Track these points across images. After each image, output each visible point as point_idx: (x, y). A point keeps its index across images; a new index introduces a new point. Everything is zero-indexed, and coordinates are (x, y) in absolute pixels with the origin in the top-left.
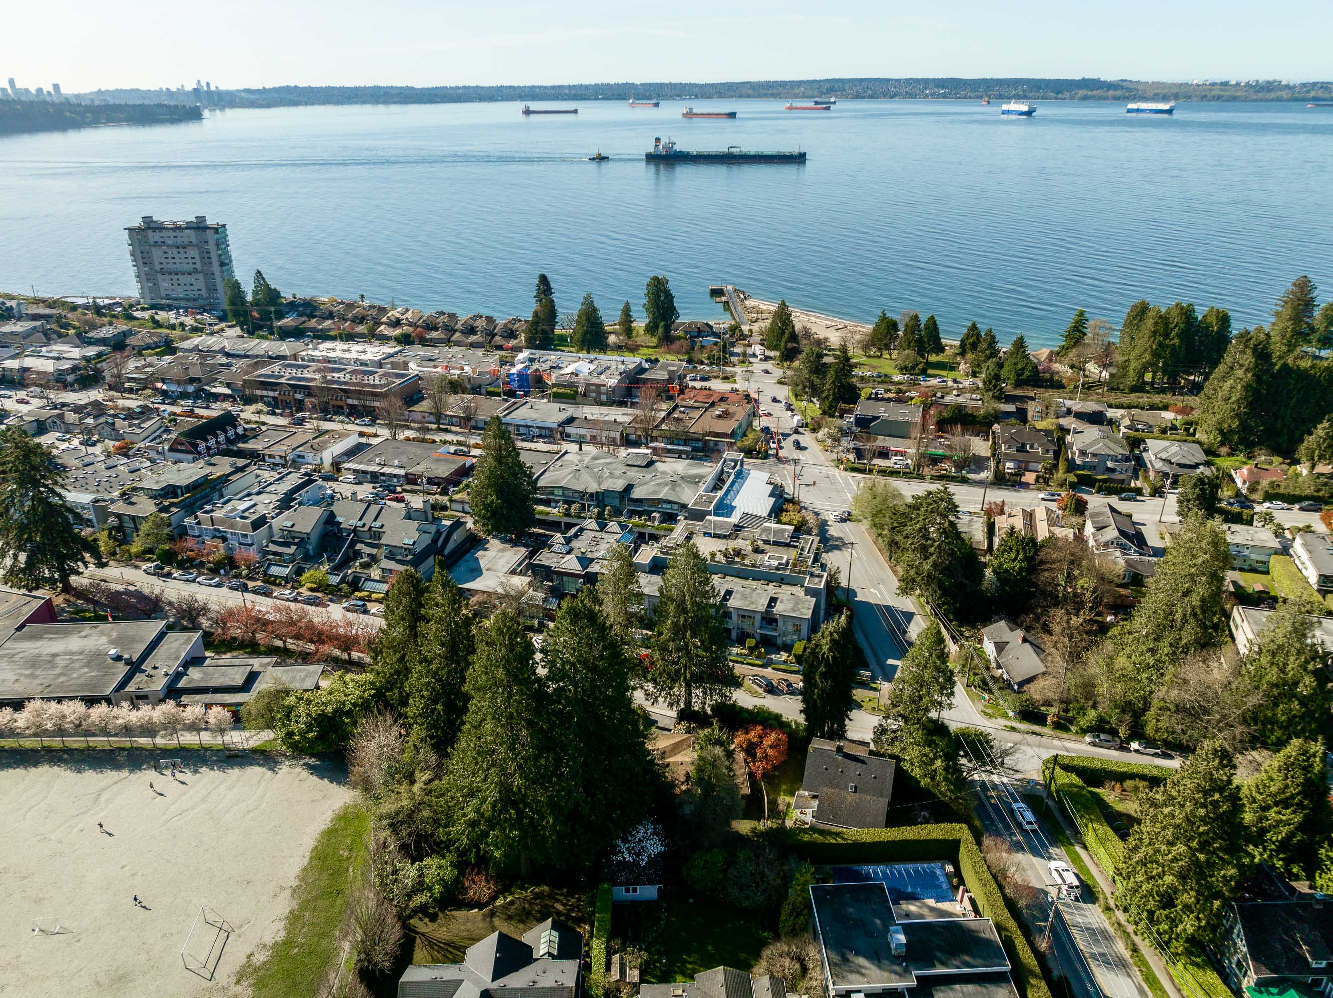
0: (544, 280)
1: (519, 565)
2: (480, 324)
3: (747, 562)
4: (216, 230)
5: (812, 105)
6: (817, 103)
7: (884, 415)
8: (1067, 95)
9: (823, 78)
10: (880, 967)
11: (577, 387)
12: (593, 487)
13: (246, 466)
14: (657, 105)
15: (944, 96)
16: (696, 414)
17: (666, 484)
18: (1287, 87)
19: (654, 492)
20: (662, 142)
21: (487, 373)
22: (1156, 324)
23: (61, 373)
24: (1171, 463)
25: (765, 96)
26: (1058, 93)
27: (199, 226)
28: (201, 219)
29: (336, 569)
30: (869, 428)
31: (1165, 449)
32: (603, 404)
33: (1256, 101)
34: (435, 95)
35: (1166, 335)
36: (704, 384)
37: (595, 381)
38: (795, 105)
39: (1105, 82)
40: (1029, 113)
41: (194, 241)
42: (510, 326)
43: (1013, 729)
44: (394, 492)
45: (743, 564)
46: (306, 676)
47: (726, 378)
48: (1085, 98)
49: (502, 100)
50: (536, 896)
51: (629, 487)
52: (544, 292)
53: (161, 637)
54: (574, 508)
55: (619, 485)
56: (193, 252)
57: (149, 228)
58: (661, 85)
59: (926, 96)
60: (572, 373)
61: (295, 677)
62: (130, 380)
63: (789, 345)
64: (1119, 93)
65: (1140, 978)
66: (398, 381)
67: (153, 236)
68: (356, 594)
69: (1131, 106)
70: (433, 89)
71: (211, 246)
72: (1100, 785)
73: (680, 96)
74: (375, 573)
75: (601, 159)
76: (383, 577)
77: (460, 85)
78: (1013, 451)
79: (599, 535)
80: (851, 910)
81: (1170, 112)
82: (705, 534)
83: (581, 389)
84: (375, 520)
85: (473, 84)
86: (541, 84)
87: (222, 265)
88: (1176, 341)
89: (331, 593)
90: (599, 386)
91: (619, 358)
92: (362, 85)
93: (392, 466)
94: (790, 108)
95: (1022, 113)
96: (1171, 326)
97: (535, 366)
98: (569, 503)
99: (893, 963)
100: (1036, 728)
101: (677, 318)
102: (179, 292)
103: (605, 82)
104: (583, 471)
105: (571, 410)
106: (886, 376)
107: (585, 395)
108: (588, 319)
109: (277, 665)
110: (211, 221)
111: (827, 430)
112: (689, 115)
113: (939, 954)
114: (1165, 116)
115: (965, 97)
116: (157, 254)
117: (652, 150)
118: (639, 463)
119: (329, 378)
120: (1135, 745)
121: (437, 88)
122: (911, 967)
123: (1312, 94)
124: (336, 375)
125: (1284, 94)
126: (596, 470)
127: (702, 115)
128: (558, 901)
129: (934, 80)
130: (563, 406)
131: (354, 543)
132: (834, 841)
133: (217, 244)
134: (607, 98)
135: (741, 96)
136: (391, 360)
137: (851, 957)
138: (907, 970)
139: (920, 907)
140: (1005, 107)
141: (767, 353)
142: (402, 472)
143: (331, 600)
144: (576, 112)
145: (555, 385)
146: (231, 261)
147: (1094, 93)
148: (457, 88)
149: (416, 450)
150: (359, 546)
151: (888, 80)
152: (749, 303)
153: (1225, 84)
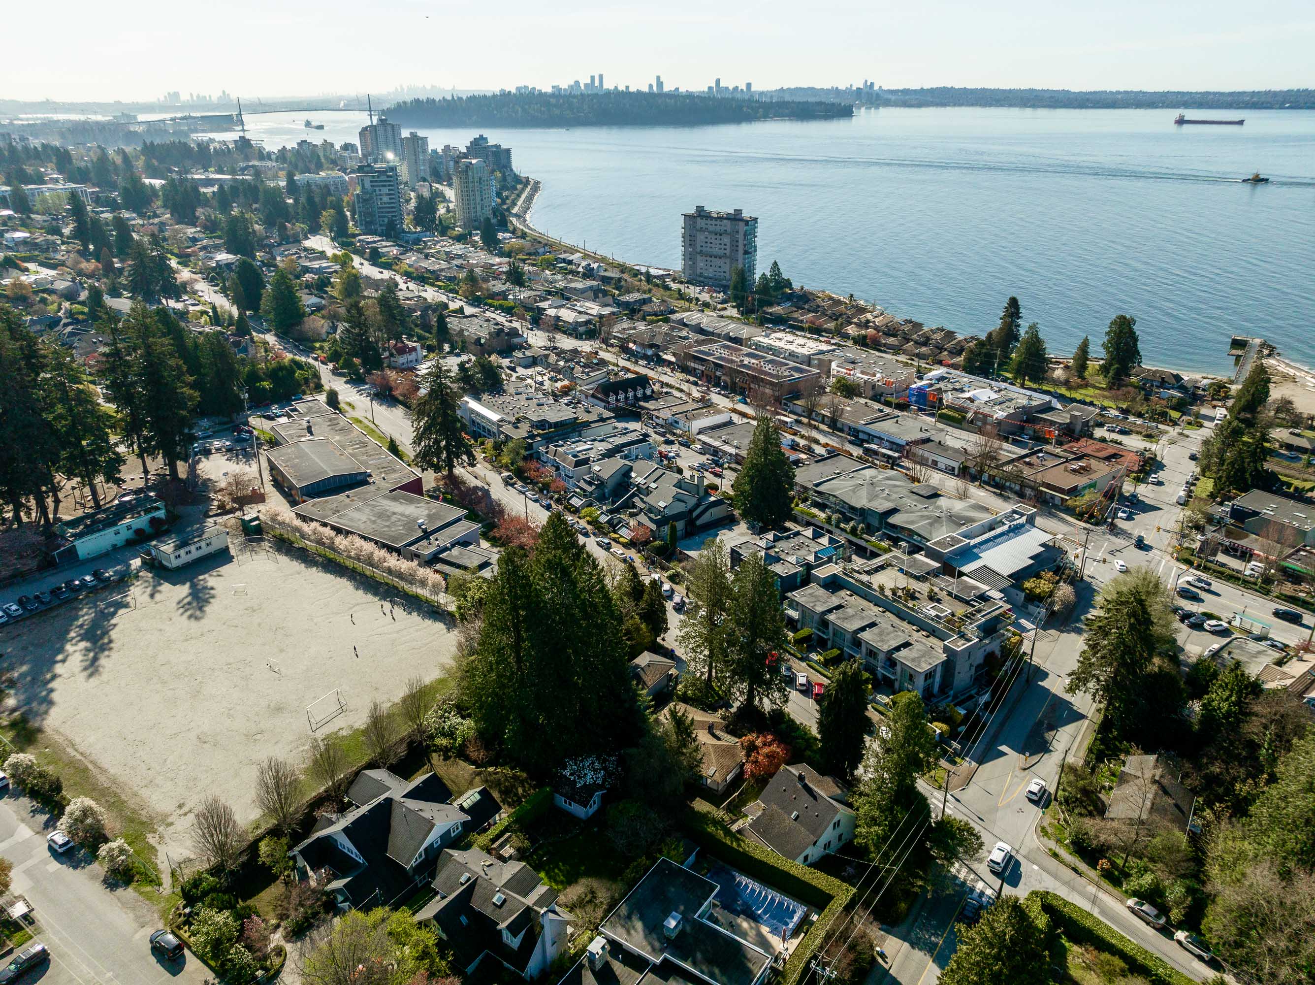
0: (1014, 303)
2: (938, 337)
3: (910, 605)
4: (747, 223)
10: (646, 937)
11: (968, 413)
13: (609, 418)
16: (1052, 463)
17: (929, 518)
19: (912, 523)
23: (578, 324)
27: (736, 217)
28: (738, 212)
29: (610, 512)
30: (1243, 523)
34: (1088, 100)
37: (988, 410)
41: (729, 231)
42: (963, 343)
43: (1055, 855)
47: (1151, 436)
49: (1162, 107)
50: (515, 777)
51: (893, 512)
53: (458, 520)
54: (835, 517)
55: (882, 506)
56: (726, 240)
57: (699, 216)
60: (969, 399)
62: (615, 337)
66: (797, 375)
67: (701, 223)
68: (611, 534)
70: (1091, 93)
71: (740, 237)
72: (1077, 941)
74: (632, 523)
75: (1258, 180)
76: (635, 527)
77: (1122, 90)
82: (900, 569)
83: (970, 416)
84: (655, 481)
85: (1136, 89)
86: (1216, 90)
87: (746, 252)
89: (597, 528)
90: (986, 416)
91: (1029, 393)
92: (1017, 87)
93: (731, 445)
97: (941, 385)
99: (659, 940)
100: (1082, 866)
101: (1140, 363)
102: (710, 273)
107: (972, 422)
108: (1028, 348)
110: (746, 215)
113: (699, 956)
116: (701, 237)
118: (923, 493)
119: (746, 362)
120: (1181, 935)
121: (1095, 93)
122: (669, 953)
124: (753, 361)
126: (878, 489)
128: (523, 786)
133: (745, 235)
136: (820, 356)
137: (635, 918)
138: (662, 951)
139: (751, 928)
142: (733, 451)
143: (594, 534)
144: (1241, 123)
145: (948, 407)
146: (755, 251)
148: (1118, 92)
150: (635, 499)
152: (1269, 361)
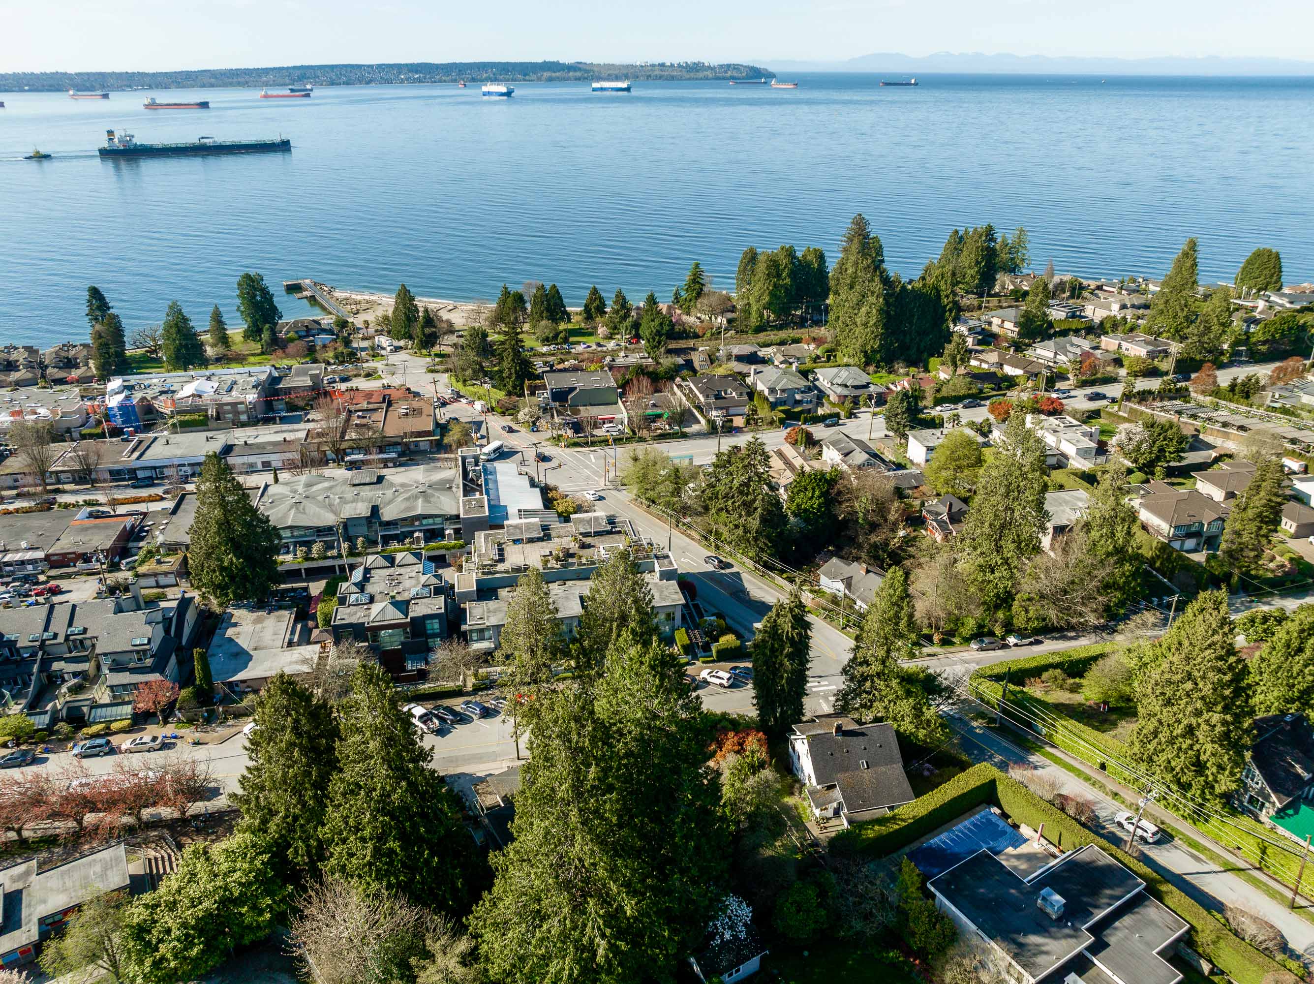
0: (95, 293)
1: (293, 633)
2: (20, 356)
3: (584, 560)
5: (288, 92)
6: (292, 90)
7: (580, 385)
8: (533, 77)
9: (291, 65)
10: (1055, 938)
11: (206, 410)
12: (328, 519)
14: (106, 96)
15: (420, 81)
16: (379, 416)
17: (416, 498)
18: (709, 67)
19: (407, 509)
20: (117, 135)
21: (74, 412)
22: (768, 268)
24: (846, 386)
25: (231, 84)
26: (525, 75)
29: (33, 707)
30: (567, 401)
31: (836, 376)
32: (243, 425)
33: (689, 79)
35: (779, 276)
36: (348, 385)
37: (226, 399)
38: (270, 93)
39: (564, 64)
40: (508, 94)
42: (63, 354)
44: (38, 583)
45: (580, 564)
46: (105, 869)
47: (368, 375)
48: (550, 79)
51: (375, 510)
52: (99, 308)
54: (316, 548)
55: (362, 510)
58: (103, 75)
59: (402, 81)
60: (193, 395)
61: (86, 877)
63: (427, 331)
64: (578, 74)
65: (1185, 847)
68: (85, 730)
69: (596, 85)
73: (130, 86)
74: (101, 694)
75: (41, 157)
76: (114, 697)
78: (712, 400)
79: (391, 571)
80: (982, 890)
81: (628, 89)
82: (515, 541)
83: (212, 412)
84: (70, 625)
88: (788, 280)
89: (42, 741)
90: (234, 405)
91: (242, 370)
93: (17, 551)
94: (266, 96)
95: (502, 94)
96: (782, 267)
97: (137, 396)
98: (308, 544)
99: (1060, 927)
101: (280, 317)
103: (28, 70)
104: (305, 502)
105: (220, 440)
106: (532, 349)
107: (218, 418)
108: (179, 331)
109: (42, 869)
111: (527, 410)
112: (152, 106)
113: (1085, 899)
114: (625, 93)
115: (440, 81)
117: (105, 145)
118: (368, 480)
120: (1012, 640)
122: (1078, 925)
123: (729, 74)
125: (709, 74)
126: (320, 498)
127: (168, 105)
129: (406, 65)
130: (210, 434)
131: (46, 664)
132: (896, 827)
134: (32, 90)
135: (203, 86)
137: (1022, 939)
138: (1076, 930)
140: (485, 89)
141: (396, 343)
142: (40, 554)
143: (47, 751)
145: (175, 413)
147: (558, 74)
149: (40, 521)
150: (56, 666)
151: (359, 66)
152: (338, 294)
153: (662, 65)
